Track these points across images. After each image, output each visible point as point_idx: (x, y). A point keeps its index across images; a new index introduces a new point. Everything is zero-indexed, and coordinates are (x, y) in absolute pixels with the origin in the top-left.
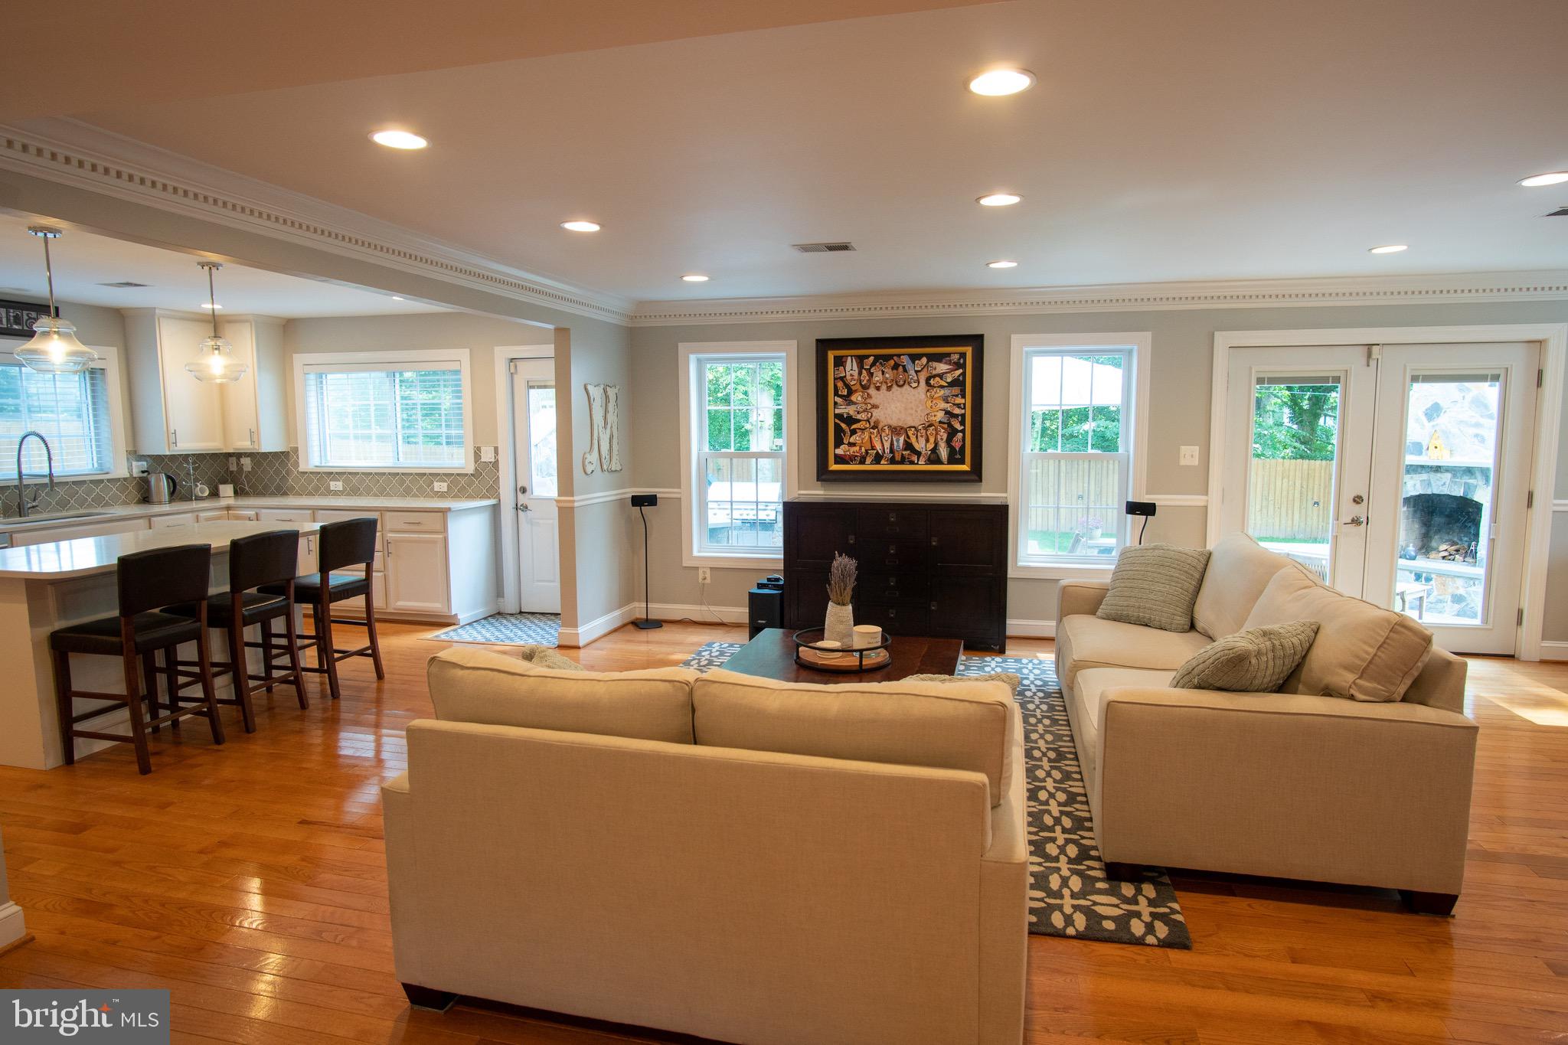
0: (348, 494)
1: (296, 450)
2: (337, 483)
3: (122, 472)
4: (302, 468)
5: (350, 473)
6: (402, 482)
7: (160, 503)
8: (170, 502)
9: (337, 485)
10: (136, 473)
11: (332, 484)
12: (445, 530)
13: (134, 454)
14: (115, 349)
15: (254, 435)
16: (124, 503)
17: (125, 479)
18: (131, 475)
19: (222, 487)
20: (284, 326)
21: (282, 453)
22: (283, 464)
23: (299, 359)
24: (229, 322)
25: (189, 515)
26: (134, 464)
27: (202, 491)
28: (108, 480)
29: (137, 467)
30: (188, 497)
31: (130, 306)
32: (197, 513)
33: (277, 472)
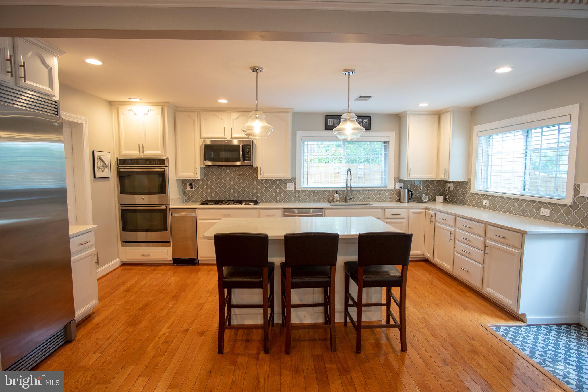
0: (491, 209)
1: (470, 180)
2: (487, 201)
3: (391, 187)
4: (472, 191)
5: (493, 196)
6: (520, 206)
7: (404, 202)
8: (408, 202)
9: (486, 203)
10: (397, 188)
11: (484, 201)
12: (522, 247)
13: (398, 180)
14: (394, 132)
15: (447, 171)
16: (391, 201)
17: (392, 190)
18: (395, 188)
19: (438, 197)
20: (472, 112)
21: (465, 181)
22: (465, 188)
23: (477, 128)
24: (444, 113)
25: (405, 210)
26: (397, 183)
27: (425, 198)
28: (384, 190)
29: (398, 185)
30: (418, 200)
31: (403, 111)
32: (409, 209)
33: (462, 192)
